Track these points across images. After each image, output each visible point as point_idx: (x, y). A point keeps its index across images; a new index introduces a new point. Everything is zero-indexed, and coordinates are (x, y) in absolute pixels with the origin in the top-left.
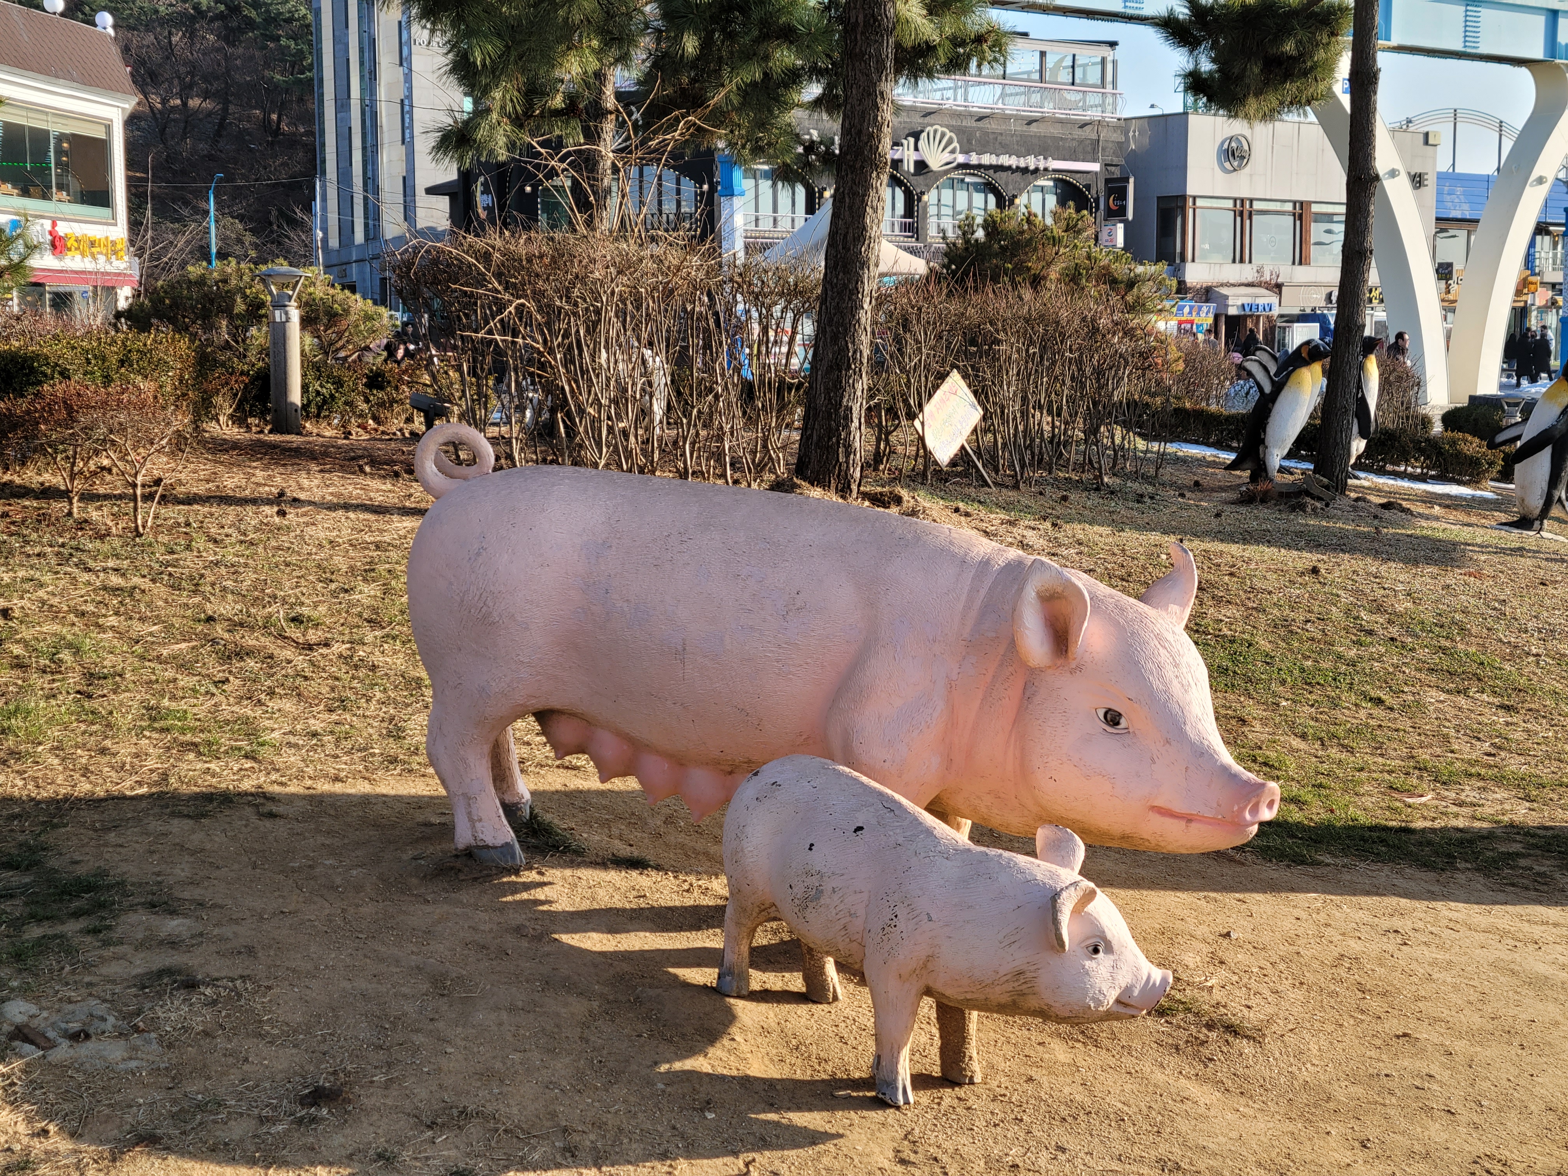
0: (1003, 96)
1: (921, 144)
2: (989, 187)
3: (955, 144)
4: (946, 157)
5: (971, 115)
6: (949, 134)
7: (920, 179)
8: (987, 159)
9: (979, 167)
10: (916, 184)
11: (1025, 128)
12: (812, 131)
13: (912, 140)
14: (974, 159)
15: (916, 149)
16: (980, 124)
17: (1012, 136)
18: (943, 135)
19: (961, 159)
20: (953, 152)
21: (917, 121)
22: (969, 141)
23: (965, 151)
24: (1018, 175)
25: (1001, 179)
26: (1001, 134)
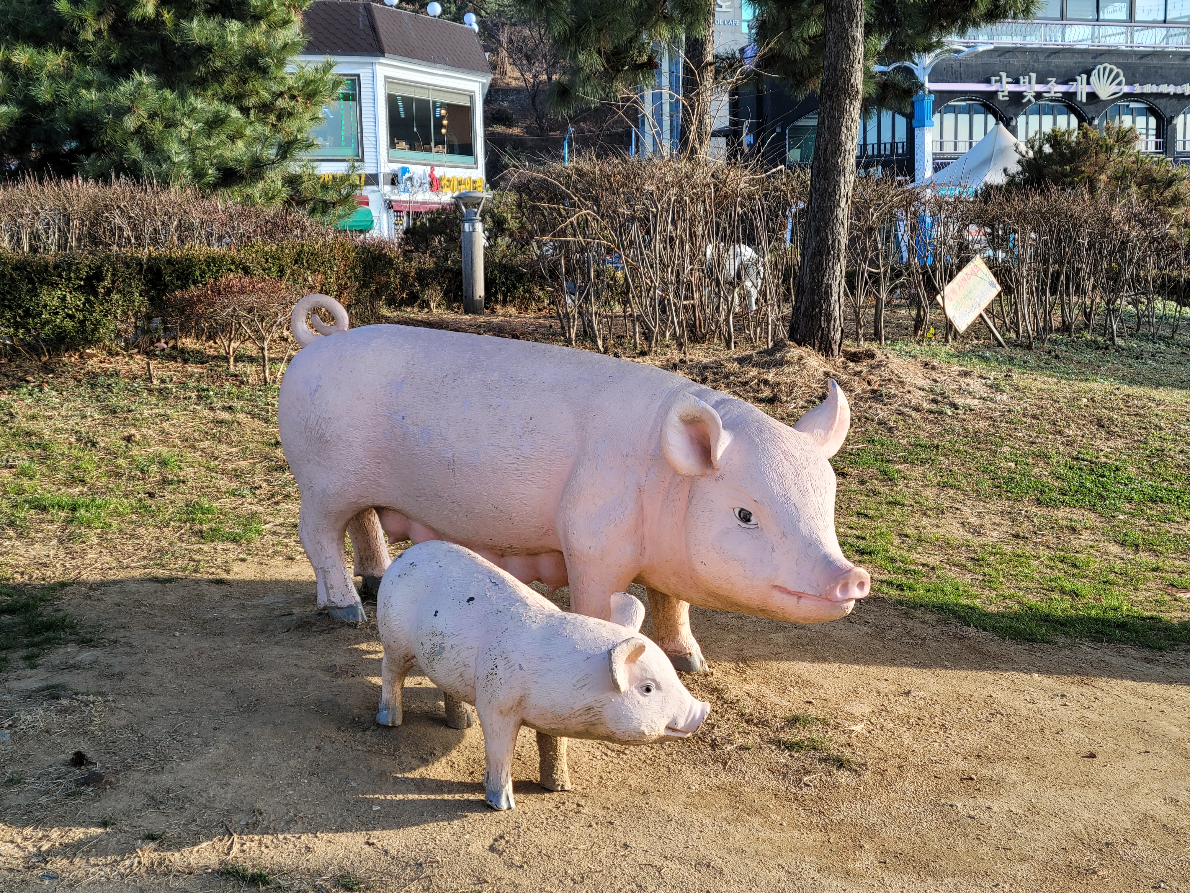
0: (1167, 37)
1: (1092, 79)
2: (1152, 111)
3: (1122, 78)
4: (1114, 88)
5: (1135, 53)
6: (1116, 70)
7: (1092, 107)
8: (1149, 89)
9: (1142, 95)
10: (1089, 111)
11: (1182, 62)
12: (1001, 73)
13: (1084, 76)
14: (1137, 89)
15: (1088, 83)
16: (1143, 61)
17: (1171, 69)
18: (1111, 71)
19: (1126, 89)
20: (1119, 84)
21: (1089, 60)
22: (1134, 75)
23: (1129, 83)
24: (1174, 101)
25: (1161, 104)
26: (1161, 68)
